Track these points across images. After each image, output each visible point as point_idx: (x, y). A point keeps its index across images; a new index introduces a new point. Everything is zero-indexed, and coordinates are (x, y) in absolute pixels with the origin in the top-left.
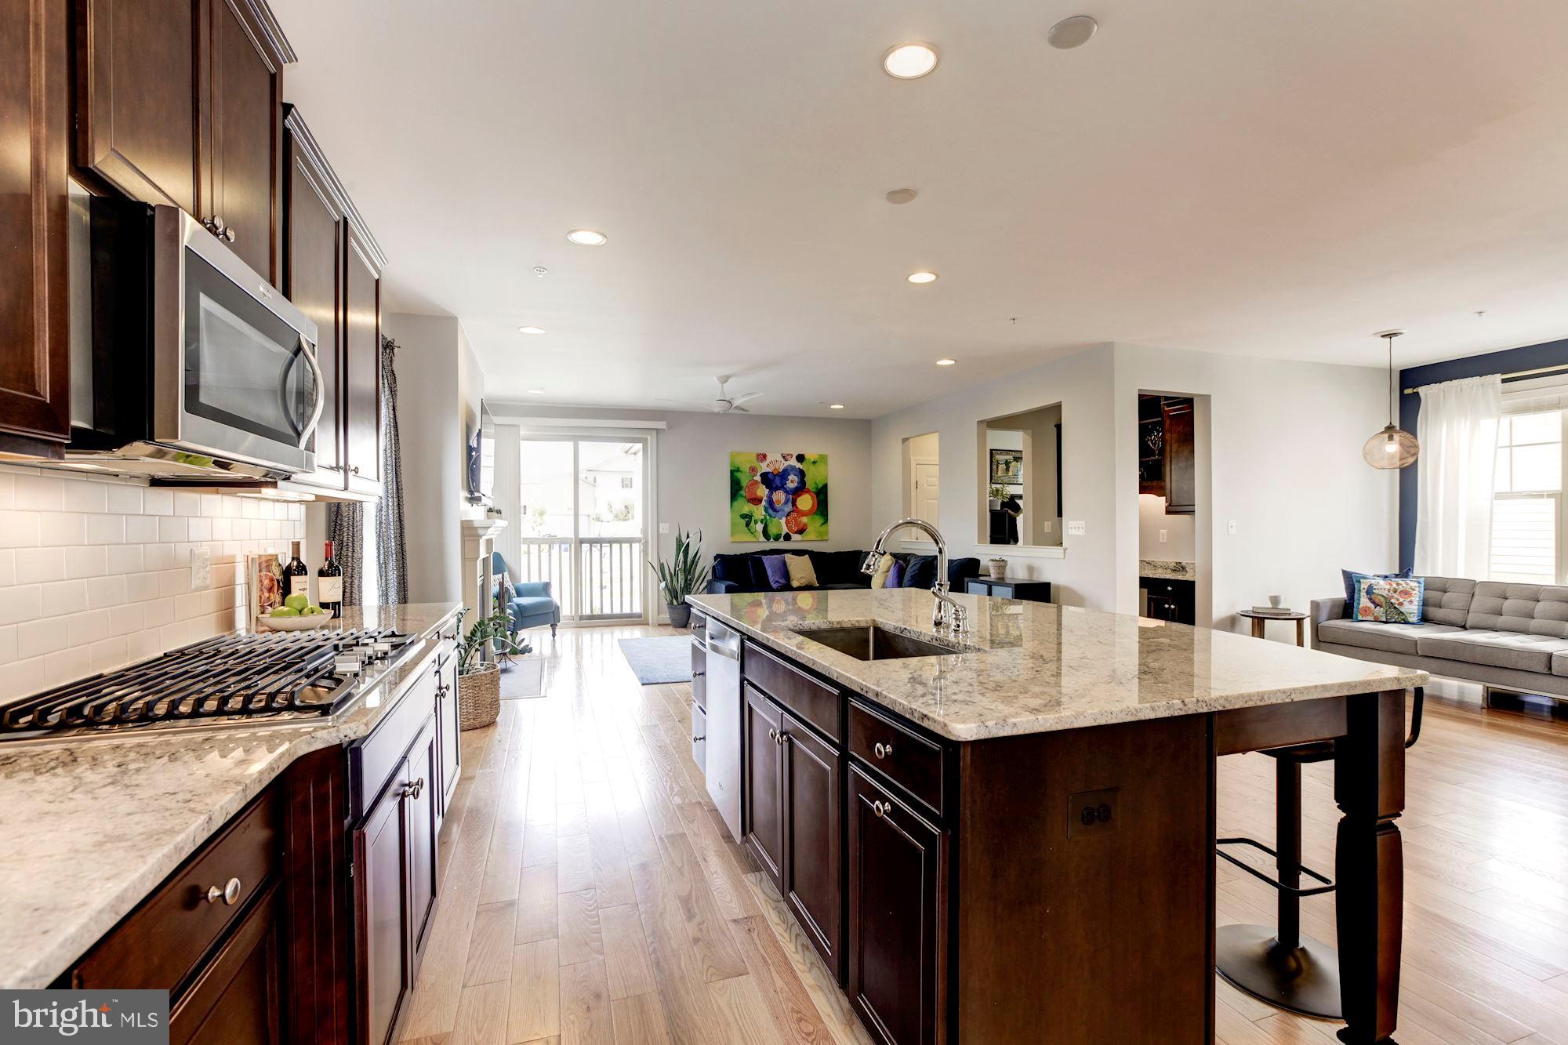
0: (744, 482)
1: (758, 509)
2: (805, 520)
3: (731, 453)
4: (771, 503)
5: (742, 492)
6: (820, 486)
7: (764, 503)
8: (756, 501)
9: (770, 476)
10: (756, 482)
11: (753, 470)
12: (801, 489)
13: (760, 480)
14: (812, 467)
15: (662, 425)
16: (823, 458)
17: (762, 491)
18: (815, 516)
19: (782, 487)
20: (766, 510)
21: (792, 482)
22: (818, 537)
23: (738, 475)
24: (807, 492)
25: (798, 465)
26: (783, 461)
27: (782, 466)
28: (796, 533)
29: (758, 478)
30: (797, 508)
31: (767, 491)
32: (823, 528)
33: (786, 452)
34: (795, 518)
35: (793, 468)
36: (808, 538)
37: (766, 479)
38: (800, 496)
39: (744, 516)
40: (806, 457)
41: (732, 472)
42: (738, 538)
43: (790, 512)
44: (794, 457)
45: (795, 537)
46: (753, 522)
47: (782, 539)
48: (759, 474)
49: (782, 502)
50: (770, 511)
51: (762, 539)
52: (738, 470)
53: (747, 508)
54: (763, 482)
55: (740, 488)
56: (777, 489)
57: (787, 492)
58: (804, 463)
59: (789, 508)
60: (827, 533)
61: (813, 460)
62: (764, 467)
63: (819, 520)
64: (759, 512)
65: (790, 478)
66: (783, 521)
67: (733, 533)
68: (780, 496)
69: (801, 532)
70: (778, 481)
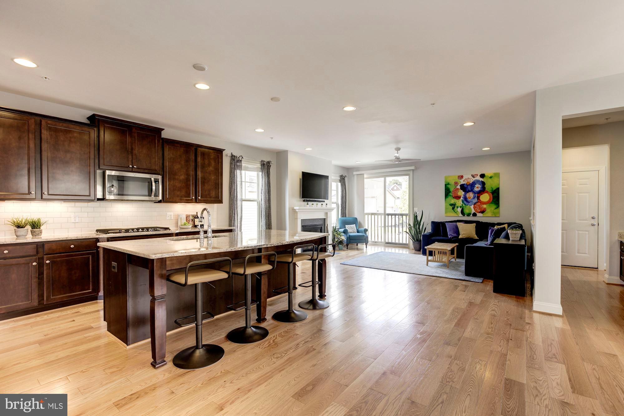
0: (452, 189)
1: (458, 201)
2: (485, 206)
3: (445, 177)
4: (465, 199)
5: (451, 194)
6: (494, 189)
7: (462, 198)
8: (458, 198)
9: (465, 186)
10: (458, 189)
11: (456, 183)
12: (483, 190)
13: (460, 188)
14: (490, 180)
15: (413, 168)
16: (497, 175)
17: (461, 193)
18: (491, 204)
19: (472, 190)
20: (463, 202)
21: (477, 188)
22: (492, 215)
23: (449, 186)
24: (486, 192)
25: (481, 179)
26: (472, 178)
27: (472, 180)
28: (479, 212)
29: (459, 187)
30: (480, 200)
31: (463, 193)
32: (497, 210)
33: (474, 173)
34: (479, 206)
35: (478, 181)
36: (487, 215)
37: (463, 187)
38: (482, 194)
39: (451, 205)
40: (486, 175)
41: (446, 185)
42: (449, 214)
43: (476, 203)
44: (479, 176)
45: (479, 215)
46: (456, 208)
47: (471, 215)
48: (459, 185)
49: (472, 198)
50: (465, 202)
51: (461, 215)
52: (449, 184)
53: (453, 201)
54: (461, 189)
55: (450, 192)
56: (469, 191)
57: (474, 193)
58: (485, 178)
59: (476, 200)
60: (499, 213)
61: (490, 176)
62: (462, 182)
63: (493, 206)
64: (459, 203)
65: (476, 186)
66: (472, 207)
67: (446, 212)
68: (470, 195)
69: (483, 212)
70: (469, 188)
